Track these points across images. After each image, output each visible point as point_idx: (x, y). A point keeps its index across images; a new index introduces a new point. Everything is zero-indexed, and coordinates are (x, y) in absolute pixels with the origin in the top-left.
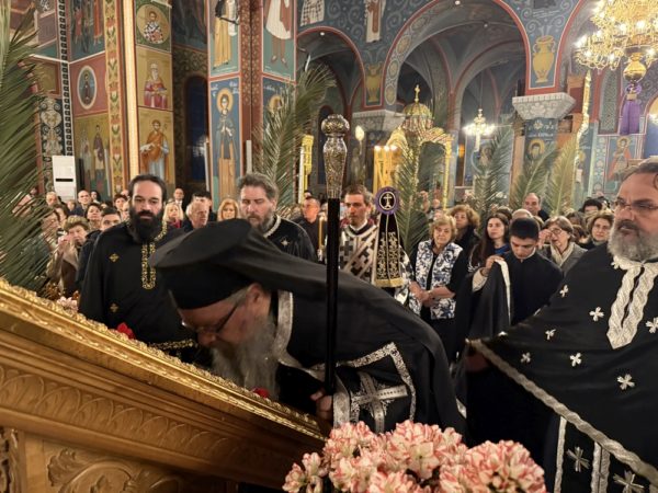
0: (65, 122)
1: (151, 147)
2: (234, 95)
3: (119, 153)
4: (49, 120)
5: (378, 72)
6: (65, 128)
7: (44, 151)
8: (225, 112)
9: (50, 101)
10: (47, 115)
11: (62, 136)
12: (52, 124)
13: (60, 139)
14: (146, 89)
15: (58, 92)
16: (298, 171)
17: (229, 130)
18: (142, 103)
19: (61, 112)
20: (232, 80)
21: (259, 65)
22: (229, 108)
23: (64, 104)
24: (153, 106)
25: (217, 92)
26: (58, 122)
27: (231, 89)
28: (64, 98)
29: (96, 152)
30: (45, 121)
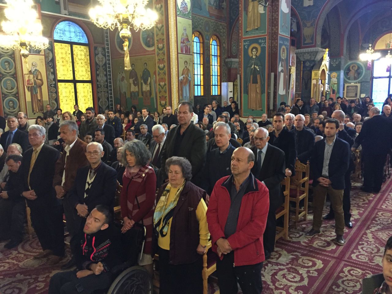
0: (107, 62)
1: (184, 77)
2: (261, 47)
3: (165, 81)
4: (99, 61)
5: (312, 25)
6: (108, 66)
7: (98, 81)
8: (254, 57)
9: (100, 49)
10: (98, 58)
11: (106, 71)
12: (101, 64)
13: (105, 73)
14: (181, 43)
15: (103, 44)
16: (289, 89)
17: (257, 67)
18: (179, 51)
19: (105, 55)
20: (261, 39)
21: (278, 29)
22: (258, 55)
23: (106, 50)
24: (184, 53)
25: (249, 46)
26: (104, 62)
27: (260, 44)
28: (106, 47)
29: (131, 81)
30: (98, 62)
